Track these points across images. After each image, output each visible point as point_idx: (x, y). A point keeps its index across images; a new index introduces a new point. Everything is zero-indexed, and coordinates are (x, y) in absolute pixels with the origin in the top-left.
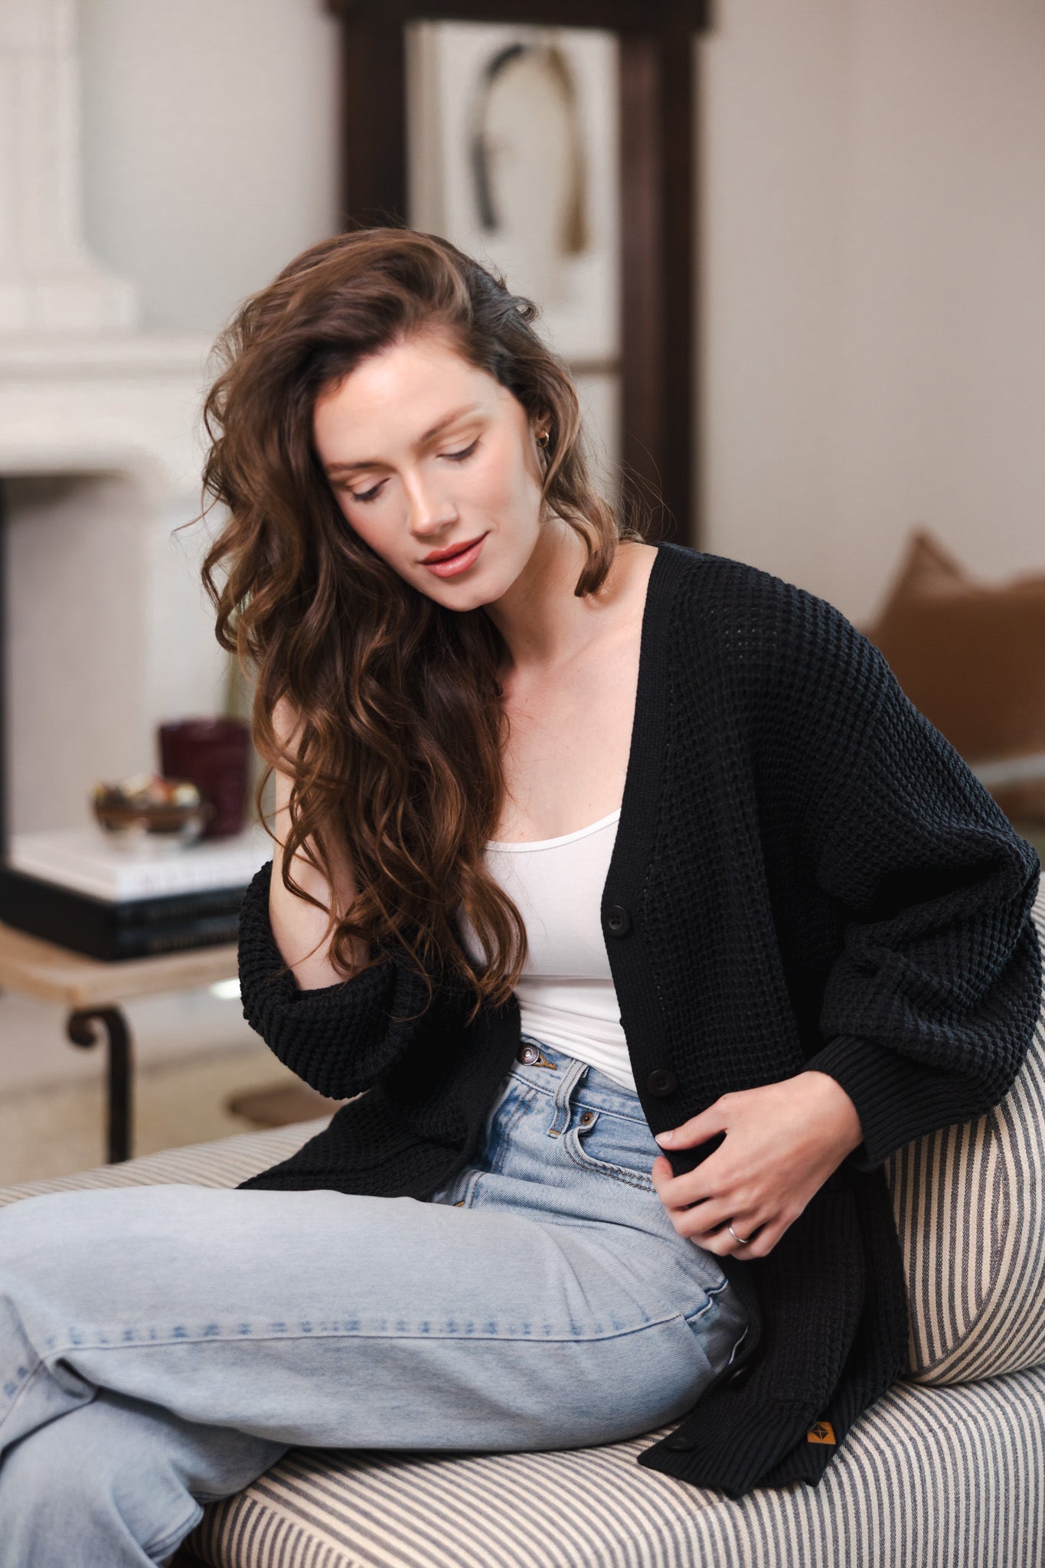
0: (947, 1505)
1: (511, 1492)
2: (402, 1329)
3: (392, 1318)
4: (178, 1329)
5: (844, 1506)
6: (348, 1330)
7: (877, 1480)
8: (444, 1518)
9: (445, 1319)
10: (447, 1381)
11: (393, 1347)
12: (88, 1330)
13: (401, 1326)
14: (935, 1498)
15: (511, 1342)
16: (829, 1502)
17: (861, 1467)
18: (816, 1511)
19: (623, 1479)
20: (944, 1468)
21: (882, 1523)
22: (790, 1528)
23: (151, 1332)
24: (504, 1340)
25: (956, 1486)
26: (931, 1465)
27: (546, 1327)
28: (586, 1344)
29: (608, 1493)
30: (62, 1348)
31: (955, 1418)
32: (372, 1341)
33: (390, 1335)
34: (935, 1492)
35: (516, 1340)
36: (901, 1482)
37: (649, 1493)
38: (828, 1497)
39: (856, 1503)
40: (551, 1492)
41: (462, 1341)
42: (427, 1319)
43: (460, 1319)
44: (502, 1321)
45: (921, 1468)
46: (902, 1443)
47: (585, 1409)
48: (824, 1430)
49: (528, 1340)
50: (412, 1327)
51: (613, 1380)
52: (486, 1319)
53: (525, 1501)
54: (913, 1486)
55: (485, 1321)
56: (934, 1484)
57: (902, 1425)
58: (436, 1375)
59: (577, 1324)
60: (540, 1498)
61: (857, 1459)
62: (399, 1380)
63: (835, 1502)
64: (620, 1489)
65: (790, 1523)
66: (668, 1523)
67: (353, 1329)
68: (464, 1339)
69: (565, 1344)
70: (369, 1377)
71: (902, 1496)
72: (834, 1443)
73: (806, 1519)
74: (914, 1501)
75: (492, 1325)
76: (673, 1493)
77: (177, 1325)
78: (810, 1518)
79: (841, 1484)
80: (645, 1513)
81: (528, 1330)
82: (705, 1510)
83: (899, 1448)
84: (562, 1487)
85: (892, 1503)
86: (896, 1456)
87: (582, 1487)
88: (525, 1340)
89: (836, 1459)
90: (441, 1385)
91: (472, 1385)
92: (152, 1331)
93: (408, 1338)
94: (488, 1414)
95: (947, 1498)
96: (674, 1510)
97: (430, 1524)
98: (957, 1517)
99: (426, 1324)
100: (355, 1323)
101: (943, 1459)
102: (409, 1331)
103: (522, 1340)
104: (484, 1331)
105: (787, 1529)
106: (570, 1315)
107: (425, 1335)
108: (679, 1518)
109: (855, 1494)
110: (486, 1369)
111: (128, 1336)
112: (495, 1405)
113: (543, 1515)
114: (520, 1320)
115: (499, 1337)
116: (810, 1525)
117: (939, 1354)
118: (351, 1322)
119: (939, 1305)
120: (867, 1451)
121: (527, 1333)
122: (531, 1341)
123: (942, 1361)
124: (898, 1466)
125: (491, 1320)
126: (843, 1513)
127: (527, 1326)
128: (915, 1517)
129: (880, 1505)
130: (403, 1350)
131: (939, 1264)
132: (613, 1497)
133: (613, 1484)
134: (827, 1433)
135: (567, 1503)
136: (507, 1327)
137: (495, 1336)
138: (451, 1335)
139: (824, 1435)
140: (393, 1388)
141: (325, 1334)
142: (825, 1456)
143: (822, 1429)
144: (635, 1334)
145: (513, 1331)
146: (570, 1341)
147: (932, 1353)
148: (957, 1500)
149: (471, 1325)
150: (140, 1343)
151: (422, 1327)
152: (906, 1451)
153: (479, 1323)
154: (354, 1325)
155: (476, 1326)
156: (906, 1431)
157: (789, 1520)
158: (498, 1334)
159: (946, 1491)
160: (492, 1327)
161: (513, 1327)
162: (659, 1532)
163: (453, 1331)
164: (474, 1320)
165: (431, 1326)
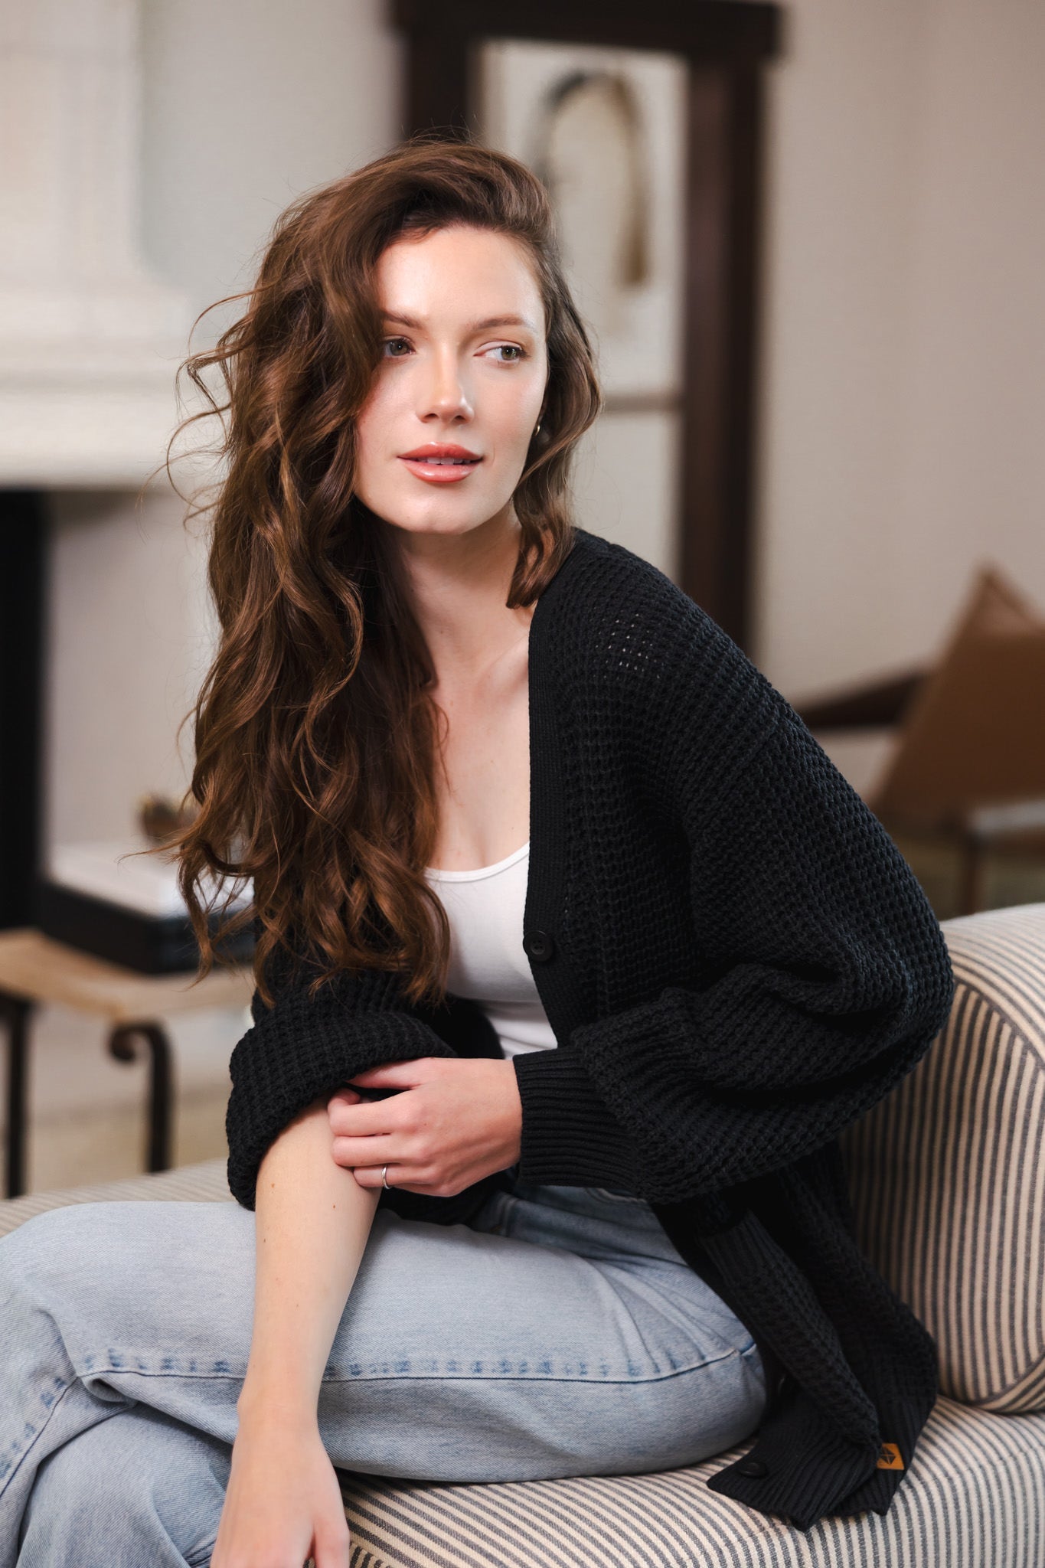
0: (1016, 1536)
1: (567, 1508)
2: (454, 1370)
3: (443, 1357)
4: (219, 1364)
5: (911, 1534)
6: (397, 1371)
7: (945, 1507)
8: (498, 1532)
9: (497, 1359)
10: (499, 1422)
11: (445, 1388)
12: (127, 1353)
13: (453, 1365)
14: (1004, 1529)
15: (566, 1383)
16: (895, 1528)
17: (929, 1494)
18: (882, 1537)
19: (682, 1499)
20: (1014, 1498)
21: (949, 1553)
22: (855, 1554)
23: (191, 1364)
24: (559, 1380)
25: (1026, 1517)
26: (1001, 1494)
27: (603, 1367)
28: (646, 1385)
29: (667, 1512)
30: (99, 1368)
31: (1025, 1447)
32: (422, 1382)
33: (440, 1376)
34: (1004, 1522)
35: (572, 1381)
36: (969, 1511)
37: (710, 1513)
38: (895, 1523)
39: (923, 1531)
40: (608, 1509)
41: (516, 1381)
42: (479, 1359)
43: (513, 1358)
44: (557, 1361)
45: (990, 1497)
46: (971, 1470)
47: (642, 1449)
48: (892, 1454)
49: (585, 1381)
50: (463, 1367)
51: (672, 1421)
52: (540, 1358)
53: (581, 1517)
54: (982, 1515)
55: (541, 1361)
56: (1003, 1514)
57: (971, 1452)
58: (488, 1416)
59: (635, 1365)
60: (597, 1515)
61: (925, 1486)
62: (449, 1419)
63: (901, 1529)
64: (680, 1509)
65: (854, 1549)
66: (728, 1543)
67: (402, 1370)
68: (518, 1379)
69: (623, 1385)
70: (418, 1416)
71: (970, 1525)
72: (902, 1468)
73: (871, 1546)
74: (982, 1531)
75: (546, 1364)
76: (734, 1514)
77: (220, 1359)
78: (875, 1545)
79: (908, 1511)
80: (705, 1533)
81: (585, 1370)
82: (767, 1532)
83: (968, 1476)
84: (620, 1505)
85: (959, 1532)
86: (965, 1484)
87: (640, 1506)
88: (582, 1381)
89: (903, 1485)
90: (493, 1426)
91: (525, 1426)
92: (193, 1363)
93: (459, 1378)
94: (541, 1453)
95: (1016, 1530)
96: (735, 1531)
97: (484, 1537)
98: (1026, 1550)
99: (478, 1363)
100: (405, 1363)
101: (1012, 1489)
102: (461, 1370)
103: (579, 1381)
104: (539, 1371)
105: (852, 1554)
106: (627, 1355)
107: (477, 1375)
108: (740, 1539)
109: (922, 1522)
110: (540, 1410)
111: (167, 1364)
112: (549, 1446)
113: (600, 1531)
114: (577, 1360)
115: (554, 1377)
116: (876, 1552)
117: (1010, 1379)
118: (400, 1363)
119: (1012, 1328)
120: (935, 1477)
121: (583, 1373)
122: (588, 1381)
123: (1013, 1387)
124: (967, 1494)
125: (546, 1360)
126: (910, 1540)
127: (583, 1366)
128: (983, 1548)
129: (948, 1534)
130: (455, 1391)
131: (1013, 1285)
132: (672, 1516)
133: (672, 1503)
134: (894, 1457)
135: (625, 1521)
136: (562, 1366)
137: (549, 1376)
138: (503, 1376)
139: (892, 1459)
140: (442, 1426)
141: (374, 1376)
142: (894, 1481)
143: (890, 1453)
144: (694, 1372)
145: (568, 1371)
146: (628, 1383)
147: (1003, 1379)
148: (1026, 1532)
149: (525, 1364)
150: (179, 1373)
151: (474, 1368)
152: (975, 1479)
153: (533, 1362)
154: (404, 1366)
155: (530, 1366)
156: (976, 1459)
157: (854, 1545)
158: (552, 1375)
159: (1015, 1522)
160: (547, 1366)
161: (569, 1367)
162: (720, 1552)
163: (505, 1371)
164: (528, 1359)
165: (482, 1366)
